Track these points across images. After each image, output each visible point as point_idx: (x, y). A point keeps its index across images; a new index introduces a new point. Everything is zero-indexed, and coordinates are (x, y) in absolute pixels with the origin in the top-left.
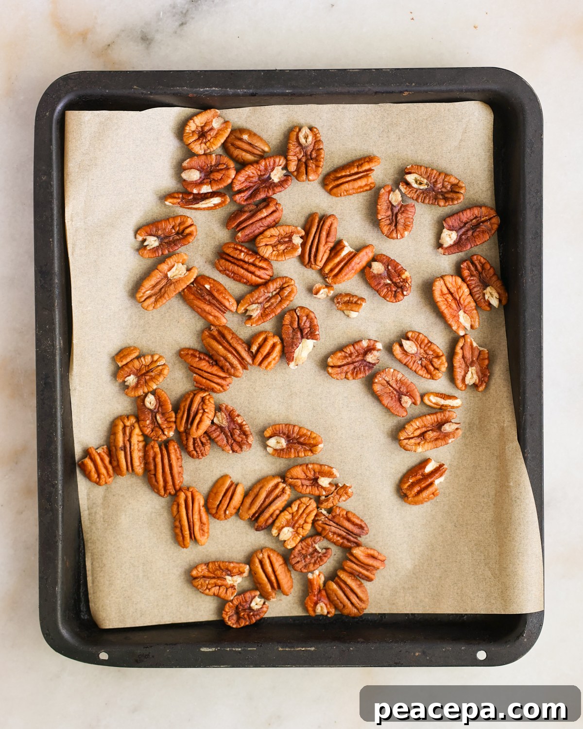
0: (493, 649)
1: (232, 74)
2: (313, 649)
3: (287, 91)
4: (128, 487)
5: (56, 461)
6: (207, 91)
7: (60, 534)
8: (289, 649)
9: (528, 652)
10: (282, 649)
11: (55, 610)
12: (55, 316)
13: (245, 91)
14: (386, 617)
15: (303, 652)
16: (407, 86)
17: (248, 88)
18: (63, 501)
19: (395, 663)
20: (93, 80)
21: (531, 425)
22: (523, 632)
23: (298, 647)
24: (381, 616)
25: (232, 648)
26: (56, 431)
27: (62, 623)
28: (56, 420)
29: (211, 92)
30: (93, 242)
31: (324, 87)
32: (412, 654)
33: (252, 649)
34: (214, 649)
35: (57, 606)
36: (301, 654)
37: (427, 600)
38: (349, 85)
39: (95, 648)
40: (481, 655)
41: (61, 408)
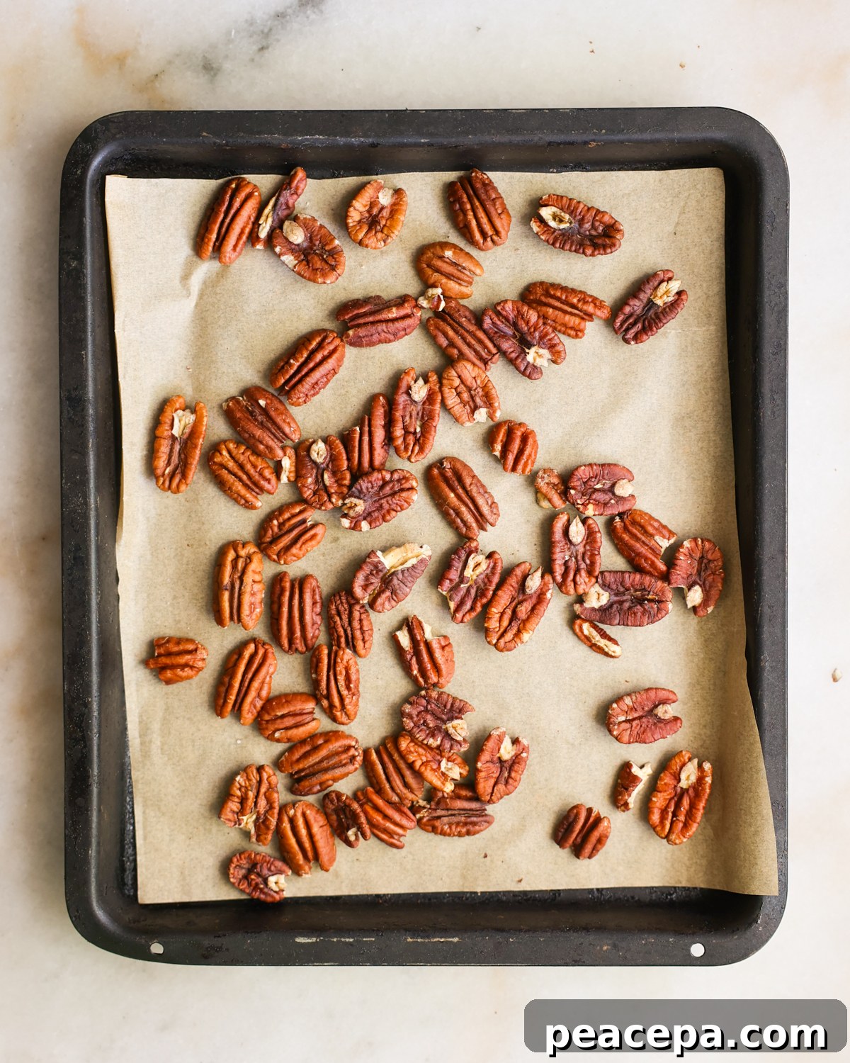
0: (714, 941)
1: (343, 116)
2: (456, 940)
3: (422, 141)
4: (197, 707)
5: (89, 669)
6: (307, 140)
7: (96, 774)
8: (422, 940)
9: (763, 945)
10: (411, 940)
11: (86, 883)
12: (89, 461)
13: (362, 140)
14: (562, 894)
15: (441, 944)
16: (595, 134)
17: (365, 136)
18: (100, 726)
19: (573, 961)
20: (145, 124)
21: (770, 620)
22: (758, 917)
23: (435, 937)
24: (553, 894)
25: (341, 937)
26: (89, 628)
27: (97, 901)
28: (89, 611)
29: (313, 142)
30: (151, 360)
31: (476, 135)
32: (598, 948)
33: (368, 939)
34: (314, 940)
35: (90, 876)
36: (440, 947)
37: (621, 868)
38: (510, 133)
39: (144, 937)
40: (697, 950)
41: (97, 594)
